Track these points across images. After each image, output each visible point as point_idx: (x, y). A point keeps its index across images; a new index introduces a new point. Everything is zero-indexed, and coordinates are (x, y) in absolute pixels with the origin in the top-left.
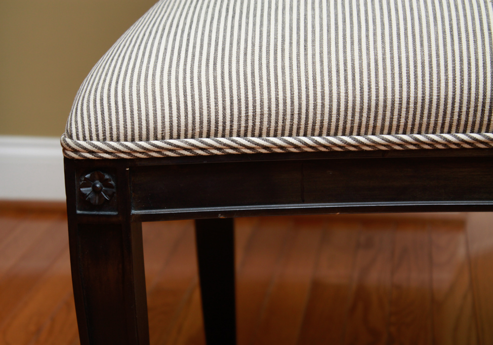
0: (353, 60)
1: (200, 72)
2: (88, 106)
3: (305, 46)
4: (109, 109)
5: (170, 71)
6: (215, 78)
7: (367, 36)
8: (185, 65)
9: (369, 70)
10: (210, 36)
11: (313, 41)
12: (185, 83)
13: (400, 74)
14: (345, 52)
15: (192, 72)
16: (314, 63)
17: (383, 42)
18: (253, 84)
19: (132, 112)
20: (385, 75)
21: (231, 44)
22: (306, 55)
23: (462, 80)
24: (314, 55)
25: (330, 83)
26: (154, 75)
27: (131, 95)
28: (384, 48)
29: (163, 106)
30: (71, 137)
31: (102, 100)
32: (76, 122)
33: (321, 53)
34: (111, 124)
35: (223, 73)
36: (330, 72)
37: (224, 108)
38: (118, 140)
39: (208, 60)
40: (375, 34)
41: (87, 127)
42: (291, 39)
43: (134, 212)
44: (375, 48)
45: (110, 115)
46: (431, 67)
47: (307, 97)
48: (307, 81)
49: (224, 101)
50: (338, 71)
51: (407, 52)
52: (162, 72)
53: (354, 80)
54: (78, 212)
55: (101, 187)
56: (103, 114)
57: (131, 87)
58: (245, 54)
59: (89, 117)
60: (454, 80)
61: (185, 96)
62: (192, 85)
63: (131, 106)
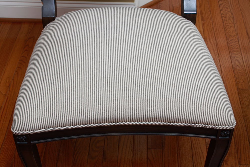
0: (83, 109)
1: (45, 114)
2: (17, 123)
3: (71, 105)
4: (23, 125)
5: (37, 113)
6: (49, 115)
7: (87, 102)
8: (41, 111)
9: (87, 112)
10: (47, 101)
11: (73, 103)
12: (41, 117)
13: (95, 113)
14: (81, 107)
15: (43, 114)
16: (74, 110)
17: (91, 104)
18: (59, 117)
19: (28, 126)
20: (91, 113)
21: (52, 104)
22: (71, 108)
23: (110, 114)
24: (73, 108)
25: (78, 116)
26: (33, 115)
27: (28, 121)
28: (91, 105)
29: (36, 124)
30: (14, 130)
31: (20, 122)
32: (15, 127)
33: (75, 107)
34: (23, 128)
35: (51, 114)
36: (78, 113)
37: (52, 123)
38: (26, 131)
39: (47, 110)
40: (89, 101)
41: (17, 129)
42: (68, 103)
43: (32, 142)
44: (89, 106)
45: (23, 126)
46: (103, 111)
47: (72, 119)
48: (72, 115)
49: (51, 121)
50: (80, 113)
51: (97, 107)
52: (35, 113)
53: (84, 115)
54: (18, 143)
55: (23, 138)
56: (21, 126)
57: (28, 118)
58: (56, 108)
59: (18, 126)
60: (108, 114)
61: (42, 121)
62: (43, 118)
63: (28, 124)
